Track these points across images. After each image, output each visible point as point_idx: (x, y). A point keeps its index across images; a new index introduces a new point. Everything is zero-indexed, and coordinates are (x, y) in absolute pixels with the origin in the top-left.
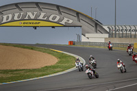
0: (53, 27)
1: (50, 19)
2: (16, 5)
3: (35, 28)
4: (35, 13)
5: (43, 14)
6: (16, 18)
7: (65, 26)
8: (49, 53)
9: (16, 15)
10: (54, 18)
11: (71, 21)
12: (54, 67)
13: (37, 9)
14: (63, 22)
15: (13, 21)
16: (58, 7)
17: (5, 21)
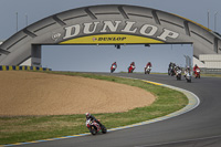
0: (147, 45)
1: (142, 32)
2: (87, 9)
3: (118, 46)
4: (118, 22)
5: (130, 24)
6: (86, 31)
7: (166, 43)
8: (141, 87)
9: (87, 26)
10: (148, 31)
11: (175, 35)
12: (149, 109)
13: (121, 16)
14: (163, 37)
15: (82, 35)
16: (154, 12)
17: (68, 35)
